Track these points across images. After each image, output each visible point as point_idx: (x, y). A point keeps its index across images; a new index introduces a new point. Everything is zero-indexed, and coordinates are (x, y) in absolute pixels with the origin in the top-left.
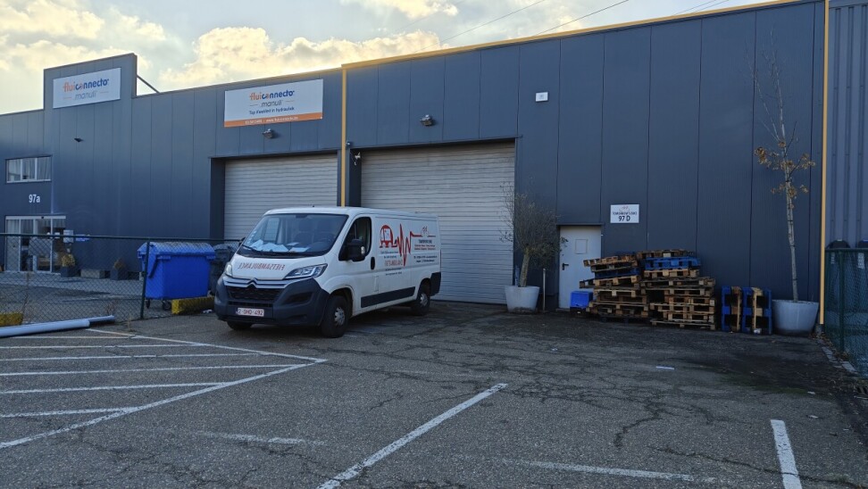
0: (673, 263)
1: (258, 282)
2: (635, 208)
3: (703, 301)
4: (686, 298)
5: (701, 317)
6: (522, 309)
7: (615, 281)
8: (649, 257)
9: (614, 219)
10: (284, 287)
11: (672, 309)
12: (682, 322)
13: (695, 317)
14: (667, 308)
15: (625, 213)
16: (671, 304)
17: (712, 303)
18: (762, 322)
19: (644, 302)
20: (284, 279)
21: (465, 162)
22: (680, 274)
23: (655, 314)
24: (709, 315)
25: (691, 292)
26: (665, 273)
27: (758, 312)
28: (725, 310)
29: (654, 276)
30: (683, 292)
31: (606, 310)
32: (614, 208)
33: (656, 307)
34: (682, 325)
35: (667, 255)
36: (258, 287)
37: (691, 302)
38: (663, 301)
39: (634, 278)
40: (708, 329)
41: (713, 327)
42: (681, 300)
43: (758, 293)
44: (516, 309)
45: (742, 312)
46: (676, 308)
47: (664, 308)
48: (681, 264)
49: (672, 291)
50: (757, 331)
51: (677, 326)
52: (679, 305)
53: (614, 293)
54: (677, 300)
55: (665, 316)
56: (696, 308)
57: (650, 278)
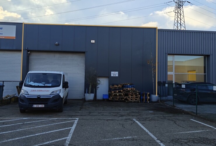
0: (130, 87)
1: (41, 96)
2: (117, 73)
3: (137, 96)
4: (133, 95)
5: (136, 100)
6: (91, 100)
7: (117, 91)
8: (124, 85)
9: (112, 75)
10: (51, 97)
11: (130, 98)
12: (133, 101)
13: (135, 100)
14: (129, 98)
15: (115, 74)
16: (130, 97)
17: (139, 96)
18: (149, 100)
19: (124, 96)
20: (50, 95)
21: (67, 57)
22: (132, 89)
23: (126, 99)
24: (138, 99)
25: (135, 94)
26: (128, 89)
27: (148, 98)
28: (142, 97)
29: (126, 90)
30: (133, 94)
31: (114, 99)
32: (112, 72)
33: (127, 97)
34: (133, 102)
35: (129, 85)
36: (41, 97)
37: (135, 96)
38: (128, 96)
39: (122, 91)
40: (138, 102)
41: (140, 102)
42: (132, 96)
43: (148, 93)
44: (89, 100)
45: (145, 98)
46: (131, 98)
47: (128, 98)
48: (132, 87)
49: (131, 93)
50: (148, 102)
51: (132, 102)
52: (132, 97)
53: (118, 95)
54: (131, 96)
55: (128, 100)
56: (136, 97)
57: (125, 90)
